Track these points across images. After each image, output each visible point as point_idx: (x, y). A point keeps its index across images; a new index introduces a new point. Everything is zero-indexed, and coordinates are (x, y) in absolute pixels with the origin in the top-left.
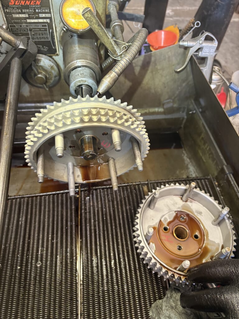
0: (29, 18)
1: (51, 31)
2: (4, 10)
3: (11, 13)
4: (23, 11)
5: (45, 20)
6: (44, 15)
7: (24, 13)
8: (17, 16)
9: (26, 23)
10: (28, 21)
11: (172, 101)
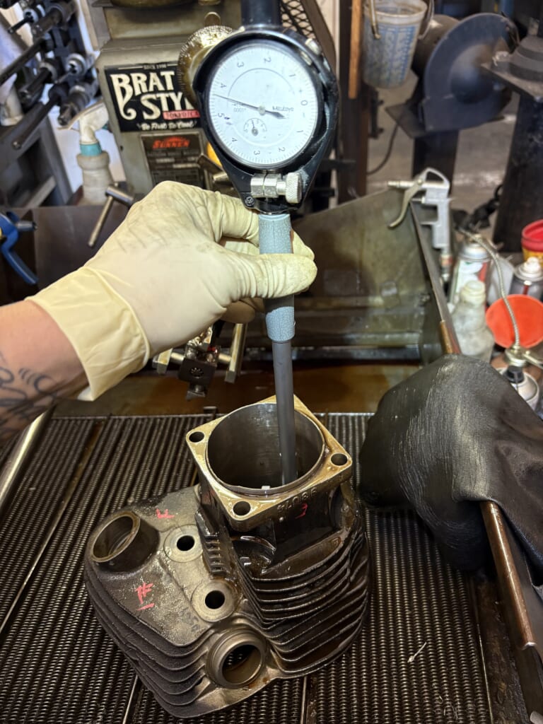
0: (176, 162)
1: (202, 178)
2: (146, 154)
3: (154, 158)
4: (169, 154)
5: (195, 165)
6: (193, 159)
7: (170, 157)
8: (162, 161)
9: (172, 169)
10: (175, 166)
11: (394, 284)
